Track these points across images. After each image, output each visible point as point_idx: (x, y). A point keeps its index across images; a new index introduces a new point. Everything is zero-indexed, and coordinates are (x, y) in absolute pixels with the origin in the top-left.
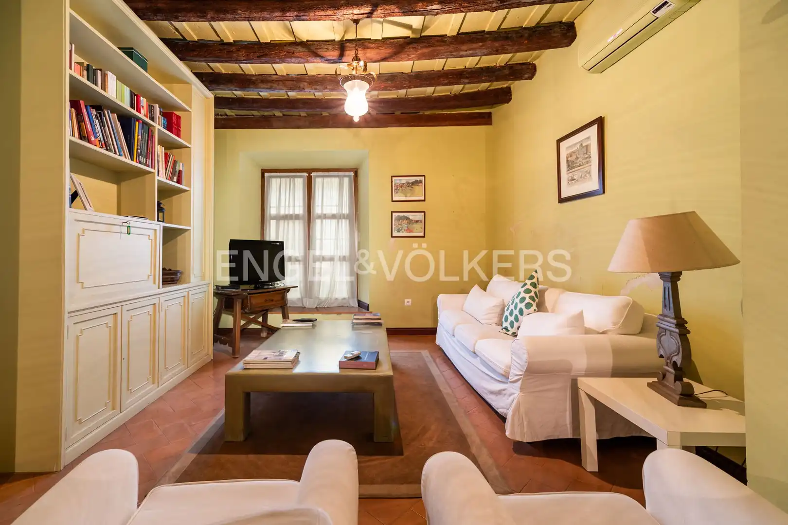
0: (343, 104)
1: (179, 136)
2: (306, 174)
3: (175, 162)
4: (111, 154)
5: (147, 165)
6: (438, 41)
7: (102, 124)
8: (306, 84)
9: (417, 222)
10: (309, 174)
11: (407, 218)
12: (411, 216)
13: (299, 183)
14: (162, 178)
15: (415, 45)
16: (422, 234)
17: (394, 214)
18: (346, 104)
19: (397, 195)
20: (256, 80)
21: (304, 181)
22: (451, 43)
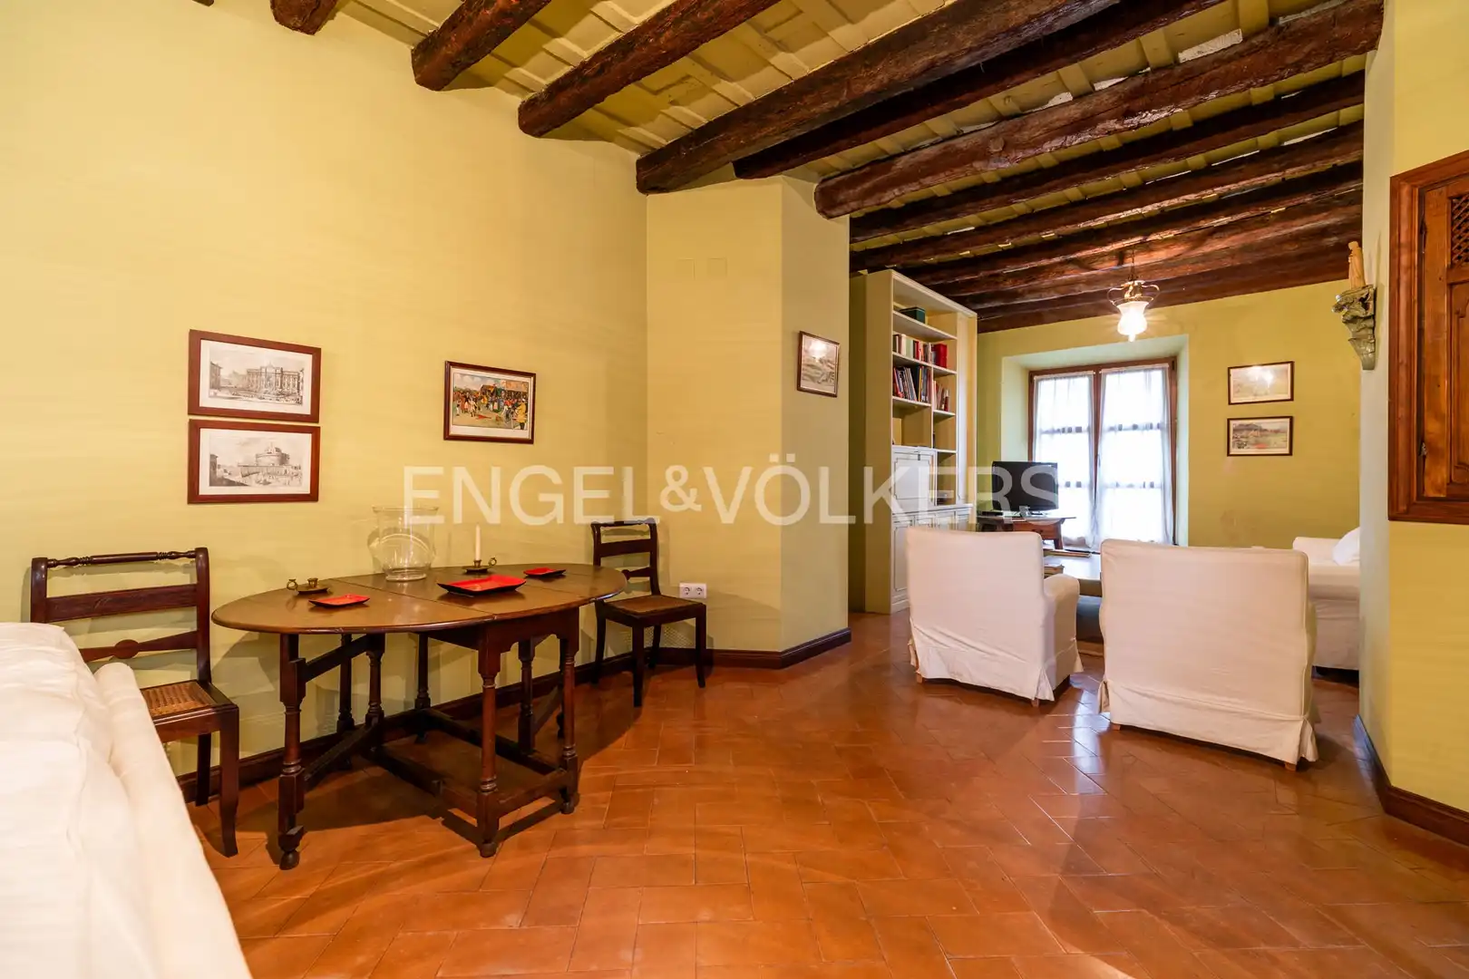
0: (1117, 324)
1: (945, 367)
2: (1092, 373)
3: (943, 391)
4: (909, 401)
5: (926, 402)
6: (1257, 222)
7: (903, 381)
8: (1081, 285)
9: (1277, 432)
10: (1096, 371)
11: (1255, 428)
12: (1266, 424)
13: (1083, 383)
14: (934, 410)
15: (1218, 235)
16: (1287, 451)
17: (1232, 422)
18: (1119, 325)
19: (1236, 395)
20: (1024, 291)
21: (1090, 381)
22: (1277, 221)
